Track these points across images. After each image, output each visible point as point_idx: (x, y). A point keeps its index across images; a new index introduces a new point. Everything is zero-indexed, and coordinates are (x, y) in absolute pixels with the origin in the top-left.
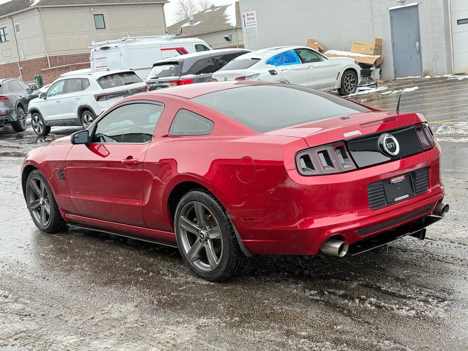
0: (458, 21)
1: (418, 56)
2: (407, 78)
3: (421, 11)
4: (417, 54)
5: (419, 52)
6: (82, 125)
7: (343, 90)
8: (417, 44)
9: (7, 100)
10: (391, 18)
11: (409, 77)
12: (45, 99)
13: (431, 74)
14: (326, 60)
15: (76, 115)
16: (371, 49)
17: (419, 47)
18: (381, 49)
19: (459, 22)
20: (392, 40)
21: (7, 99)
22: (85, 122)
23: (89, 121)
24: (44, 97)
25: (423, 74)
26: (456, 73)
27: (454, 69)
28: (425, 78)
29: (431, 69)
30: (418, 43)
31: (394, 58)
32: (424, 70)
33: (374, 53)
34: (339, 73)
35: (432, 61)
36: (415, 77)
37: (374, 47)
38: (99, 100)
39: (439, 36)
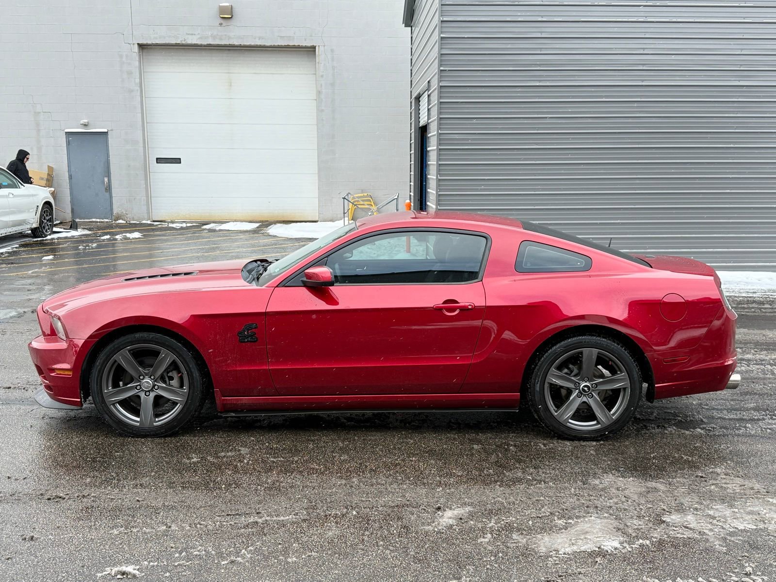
0: (157, 159)
1: (107, 194)
2: (91, 220)
3: (112, 141)
4: (106, 192)
5: (109, 189)
7: (41, 230)
8: (106, 180)
10: (68, 143)
11: (94, 220)
13: (126, 218)
14: (23, 186)
16: (42, 179)
17: (109, 183)
18: (53, 180)
19: (159, 160)
20: (69, 171)
25: (113, 217)
26: (154, 219)
27: (152, 215)
28: (117, 222)
29: (124, 213)
30: (107, 178)
31: (71, 194)
32: (115, 212)
33: (46, 184)
34: (38, 206)
35: (127, 202)
36: (102, 220)
37: (46, 177)
39: (137, 174)
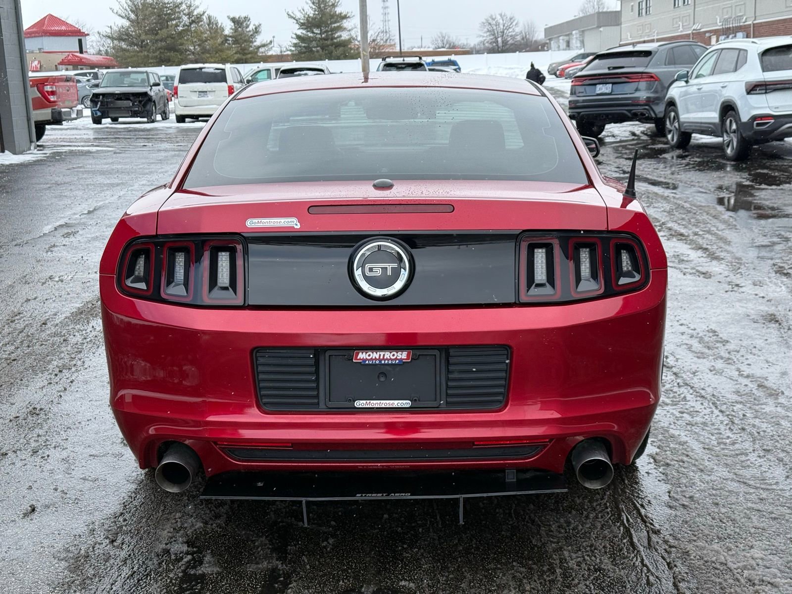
6: (722, 136)
9: (652, 79)
12: (687, 82)
15: (716, 118)
21: (652, 77)
22: (727, 132)
23: (732, 130)
24: (685, 79)
38: (752, 92)
